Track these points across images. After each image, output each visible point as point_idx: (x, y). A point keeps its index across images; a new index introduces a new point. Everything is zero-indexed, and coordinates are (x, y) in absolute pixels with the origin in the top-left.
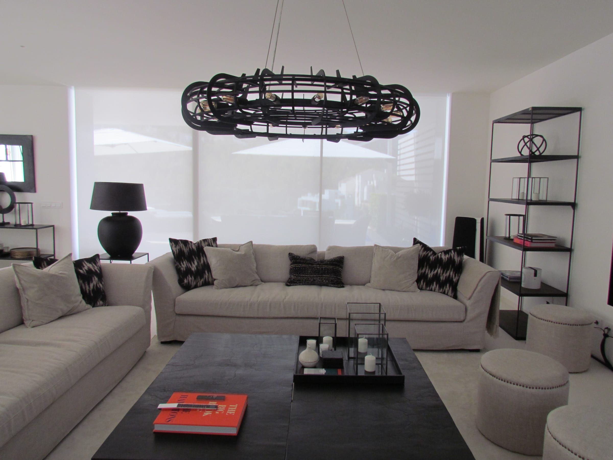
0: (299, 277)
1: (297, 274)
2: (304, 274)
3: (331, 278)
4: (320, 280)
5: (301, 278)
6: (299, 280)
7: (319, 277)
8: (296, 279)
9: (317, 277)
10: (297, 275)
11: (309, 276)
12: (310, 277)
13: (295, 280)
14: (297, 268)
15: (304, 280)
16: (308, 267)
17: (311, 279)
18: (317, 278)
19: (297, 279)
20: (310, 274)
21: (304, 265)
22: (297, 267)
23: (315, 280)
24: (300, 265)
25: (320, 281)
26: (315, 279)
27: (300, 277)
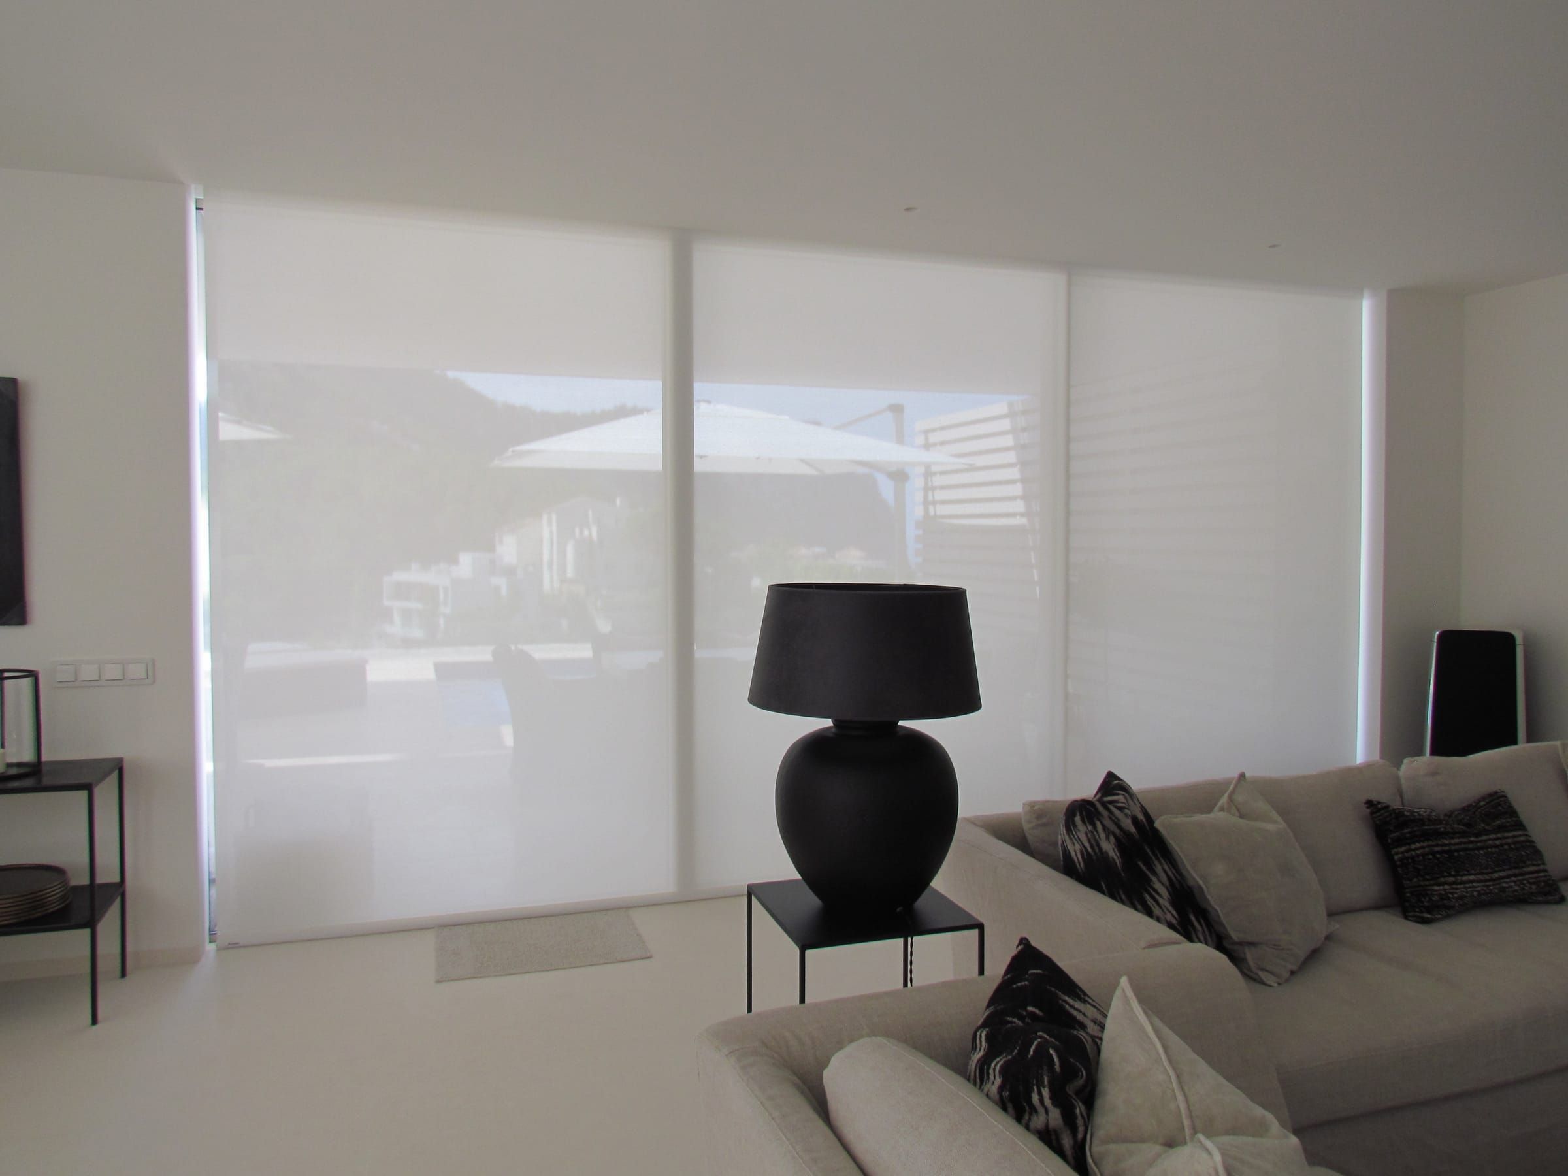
0: (1459, 886)
1: (1451, 875)
2: (1473, 872)
3: (1542, 874)
4: (1516, 885)
5: (1465, 888)
6: (1462, 898)
7: (1515, 875)
8: (1451, 893)
9: (1508, 877)
10: (1451, 879)
11: (1487, 877)
12: (1492, 880)
13: (1449, 899)
14: (1438, 856)
15: (1475, 894)
16: (1471, 846)
17: (1494, 888)
18: (1511, 882)
19: (1456, 896)
20: (1489, 870)
21: (1457, 841)
22: (1437, 849)
23: (1505, 888)
24: (1446, 842)
25: (1516, 891)
26: (1505, 885)
27: (1462, 886)
